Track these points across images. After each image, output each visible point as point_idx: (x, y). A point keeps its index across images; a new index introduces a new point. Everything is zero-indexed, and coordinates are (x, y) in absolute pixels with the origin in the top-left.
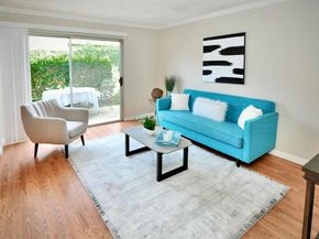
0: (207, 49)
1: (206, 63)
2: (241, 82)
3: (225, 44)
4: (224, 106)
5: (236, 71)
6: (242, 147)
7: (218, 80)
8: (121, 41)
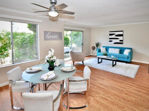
0: (110, 35)
1: (110, 39)
2: (122, 43)
3: (117, 33)
4: (119, 50)
5: (120, 41)
6: (128, 58)
7: (115, 43)
8: (83, 32)
